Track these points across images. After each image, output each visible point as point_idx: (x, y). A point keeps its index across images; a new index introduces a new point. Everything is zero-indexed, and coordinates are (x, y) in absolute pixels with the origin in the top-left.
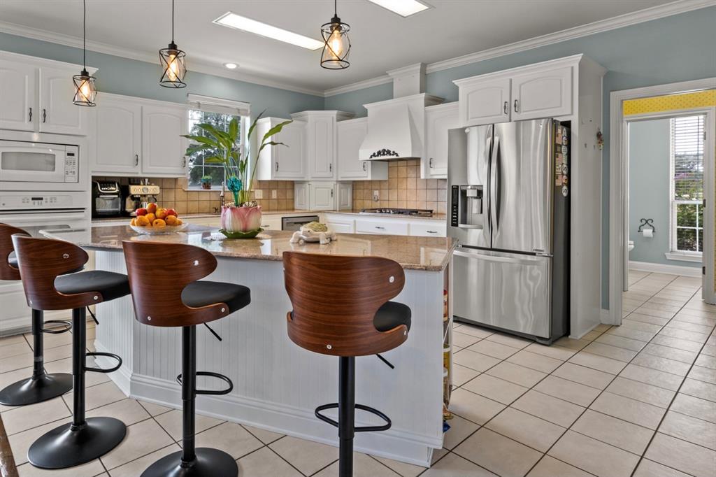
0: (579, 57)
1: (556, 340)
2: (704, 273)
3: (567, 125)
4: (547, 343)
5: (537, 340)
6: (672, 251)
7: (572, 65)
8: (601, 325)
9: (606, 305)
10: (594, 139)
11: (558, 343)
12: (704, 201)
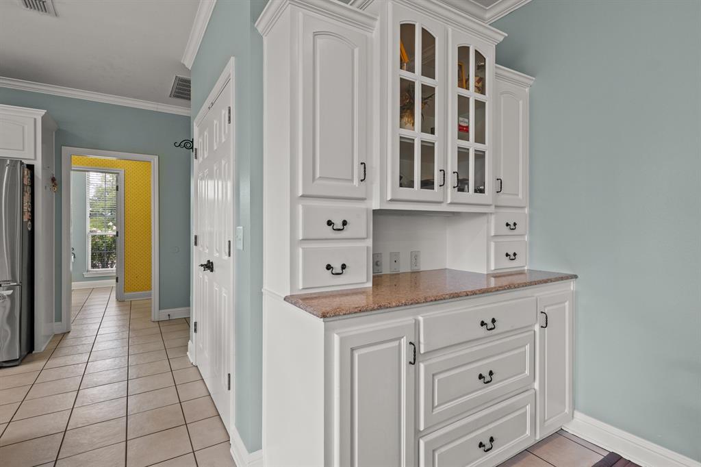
0: (43, 112)
1: (24, 358)
2: (117, 281)
3: (31, 167)
4: (17, 363)
5: (5, 365)
6: (88, 271)
7: (35, 117)
8: (56, 336)
9: (59, 319)
10: (50, 182)
11: (24, 361)
12: (117, 232)
